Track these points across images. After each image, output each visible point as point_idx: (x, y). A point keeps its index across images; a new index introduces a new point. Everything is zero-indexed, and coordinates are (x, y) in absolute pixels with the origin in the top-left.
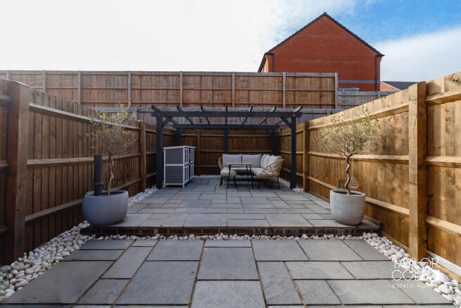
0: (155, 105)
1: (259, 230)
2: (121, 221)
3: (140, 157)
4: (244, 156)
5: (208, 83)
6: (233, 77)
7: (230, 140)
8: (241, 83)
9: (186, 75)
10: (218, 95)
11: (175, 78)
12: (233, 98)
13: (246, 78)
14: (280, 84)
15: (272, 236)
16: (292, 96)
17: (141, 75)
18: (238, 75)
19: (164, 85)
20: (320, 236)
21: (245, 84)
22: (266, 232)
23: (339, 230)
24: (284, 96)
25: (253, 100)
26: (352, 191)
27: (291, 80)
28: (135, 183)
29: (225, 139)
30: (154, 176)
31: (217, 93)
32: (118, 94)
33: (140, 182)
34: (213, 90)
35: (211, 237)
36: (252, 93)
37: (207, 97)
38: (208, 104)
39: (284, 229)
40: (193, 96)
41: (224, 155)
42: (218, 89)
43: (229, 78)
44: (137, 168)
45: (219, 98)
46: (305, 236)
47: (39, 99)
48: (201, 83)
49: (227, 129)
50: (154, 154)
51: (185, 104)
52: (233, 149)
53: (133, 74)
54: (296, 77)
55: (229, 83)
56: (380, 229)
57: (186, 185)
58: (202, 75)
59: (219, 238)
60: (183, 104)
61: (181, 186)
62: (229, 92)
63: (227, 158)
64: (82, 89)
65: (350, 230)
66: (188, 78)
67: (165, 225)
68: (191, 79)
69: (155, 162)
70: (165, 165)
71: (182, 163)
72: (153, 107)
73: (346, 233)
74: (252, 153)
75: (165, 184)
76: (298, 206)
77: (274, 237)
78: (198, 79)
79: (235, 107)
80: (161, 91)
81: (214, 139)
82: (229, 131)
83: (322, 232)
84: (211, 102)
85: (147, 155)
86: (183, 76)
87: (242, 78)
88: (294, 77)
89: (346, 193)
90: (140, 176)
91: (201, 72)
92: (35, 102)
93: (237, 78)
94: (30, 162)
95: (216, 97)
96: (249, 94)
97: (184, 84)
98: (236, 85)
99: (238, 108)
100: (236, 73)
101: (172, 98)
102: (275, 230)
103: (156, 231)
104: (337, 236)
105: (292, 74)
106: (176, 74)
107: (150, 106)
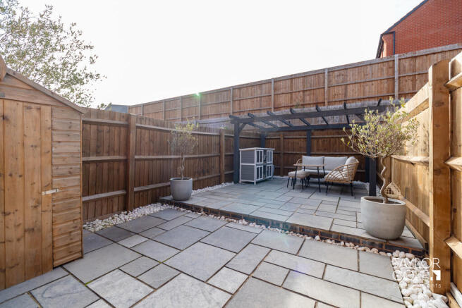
0: (250, 112)
1: (275, 223)
2: (187, 199)
3: (220, 157)
4: (326, 158)
5: (299, 85)
6: (326, 73)
7: (315, 141)
8: (336, 79)
9: (277, 81)
10: (310, 95)
11: (267, 85)
12: (326, 96)
13: (342, 72)
14: (391, 70)
15: (285, 231)
16: (410, 83)
17: (240, 88)
18: (331, 71)
19: (258, 93)
20: (336, 242)
21: (341, 78)
22: (281, 226)
23: (361, 240)
24: (397, 84)
25: (350, 95)
26: (389, 199)
27: (407, 63)
28: (215, 177)
29: (309, 140)
30: (232, 174)
31: (308, 93)
32: (224, 107)
33: (220, 177)
34: (304, 91)
35: (235, 221)
36: (350, 88)
37: (298, 99)
38: (297, 106)
39: (298, 227)
40: (283, 100)
41: (304, 157)
42: (309, 88)
43: (321, 76)
44: (217, 166)
45: (310, 98)
46: (318, 237)
47: (143, 122)
48: (292, 86)
49: (310, 130)
50: (232, 155)
51: (276, 108)
52: (318, 150)
53: (234, 88)
54: (415, 57)
55: (322, 81)
56: (424, 251)
57: (257, 183)
58: (292, 78)
59: (240, 223)
60: (275, 108)
61: (253, 183)
62: (322, 90)
63: (307, 160)
64: (201, 106)
65: (377, 243)
66: (279, 83)
67: (209, 207)
68: (282, 84)
69: (233, 162)
70: (241, 164)
71: (253, 163)
72: (249, 114)
73: (372, 245)
74: (336, 155)
75: (241, 180)
76: (348, 213)
77: (287, 232)
78: (288, 82)
79: (329, 105)
80: (255, 99)
81: (297, 141)
82: (313, 131)
83: (340, 238)
84: (301, 103)
85: (225, 155)
86: (275, 82)
87: (337, 73)
88: (412, 57)
89: (382, 201)
90: (220, 172)
91: (292, 75)
92: (141, 123)
93: (331, 74)
94: (136, 157)
95: (307, 98)
96: (346, 90)
97: (275, 89)
98: (329, 81)
99: (331, 107)
100: (329, 69)
101: (264, 105)
102: (290, 226)
103: (202, 210)
104: (357, 246)
105: (409, 55)
106: (268, 82)
107: (246, 114)
